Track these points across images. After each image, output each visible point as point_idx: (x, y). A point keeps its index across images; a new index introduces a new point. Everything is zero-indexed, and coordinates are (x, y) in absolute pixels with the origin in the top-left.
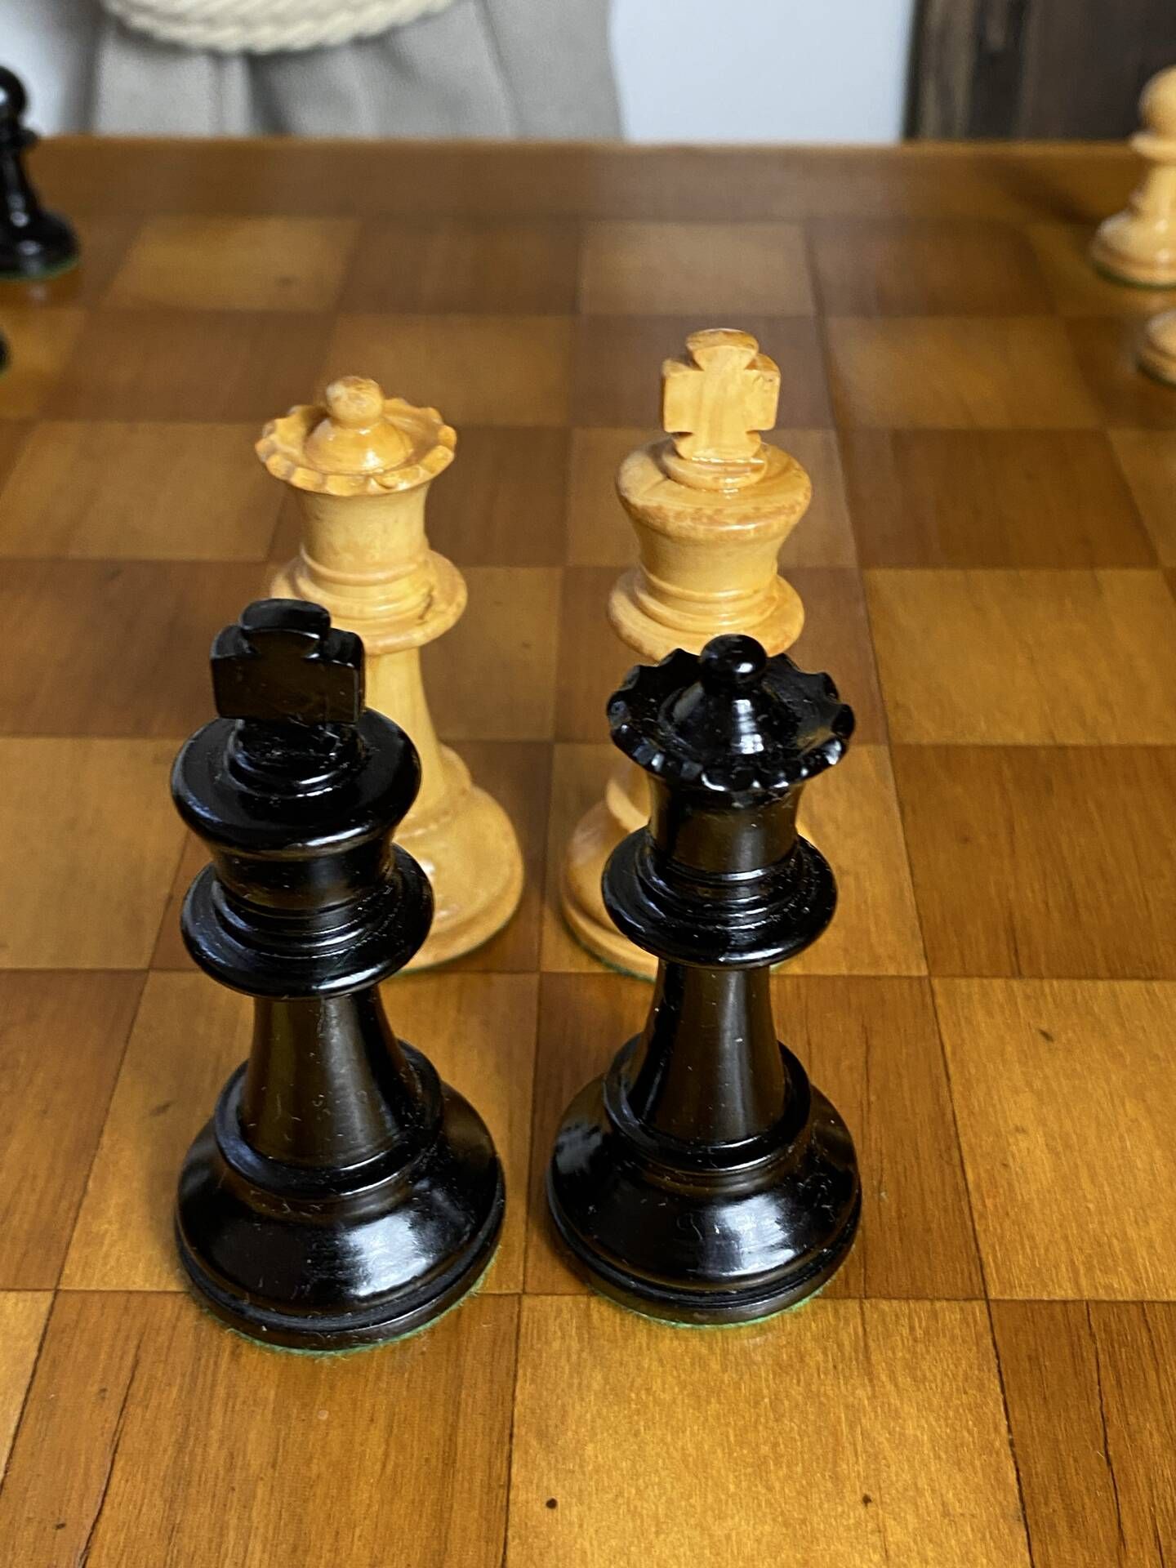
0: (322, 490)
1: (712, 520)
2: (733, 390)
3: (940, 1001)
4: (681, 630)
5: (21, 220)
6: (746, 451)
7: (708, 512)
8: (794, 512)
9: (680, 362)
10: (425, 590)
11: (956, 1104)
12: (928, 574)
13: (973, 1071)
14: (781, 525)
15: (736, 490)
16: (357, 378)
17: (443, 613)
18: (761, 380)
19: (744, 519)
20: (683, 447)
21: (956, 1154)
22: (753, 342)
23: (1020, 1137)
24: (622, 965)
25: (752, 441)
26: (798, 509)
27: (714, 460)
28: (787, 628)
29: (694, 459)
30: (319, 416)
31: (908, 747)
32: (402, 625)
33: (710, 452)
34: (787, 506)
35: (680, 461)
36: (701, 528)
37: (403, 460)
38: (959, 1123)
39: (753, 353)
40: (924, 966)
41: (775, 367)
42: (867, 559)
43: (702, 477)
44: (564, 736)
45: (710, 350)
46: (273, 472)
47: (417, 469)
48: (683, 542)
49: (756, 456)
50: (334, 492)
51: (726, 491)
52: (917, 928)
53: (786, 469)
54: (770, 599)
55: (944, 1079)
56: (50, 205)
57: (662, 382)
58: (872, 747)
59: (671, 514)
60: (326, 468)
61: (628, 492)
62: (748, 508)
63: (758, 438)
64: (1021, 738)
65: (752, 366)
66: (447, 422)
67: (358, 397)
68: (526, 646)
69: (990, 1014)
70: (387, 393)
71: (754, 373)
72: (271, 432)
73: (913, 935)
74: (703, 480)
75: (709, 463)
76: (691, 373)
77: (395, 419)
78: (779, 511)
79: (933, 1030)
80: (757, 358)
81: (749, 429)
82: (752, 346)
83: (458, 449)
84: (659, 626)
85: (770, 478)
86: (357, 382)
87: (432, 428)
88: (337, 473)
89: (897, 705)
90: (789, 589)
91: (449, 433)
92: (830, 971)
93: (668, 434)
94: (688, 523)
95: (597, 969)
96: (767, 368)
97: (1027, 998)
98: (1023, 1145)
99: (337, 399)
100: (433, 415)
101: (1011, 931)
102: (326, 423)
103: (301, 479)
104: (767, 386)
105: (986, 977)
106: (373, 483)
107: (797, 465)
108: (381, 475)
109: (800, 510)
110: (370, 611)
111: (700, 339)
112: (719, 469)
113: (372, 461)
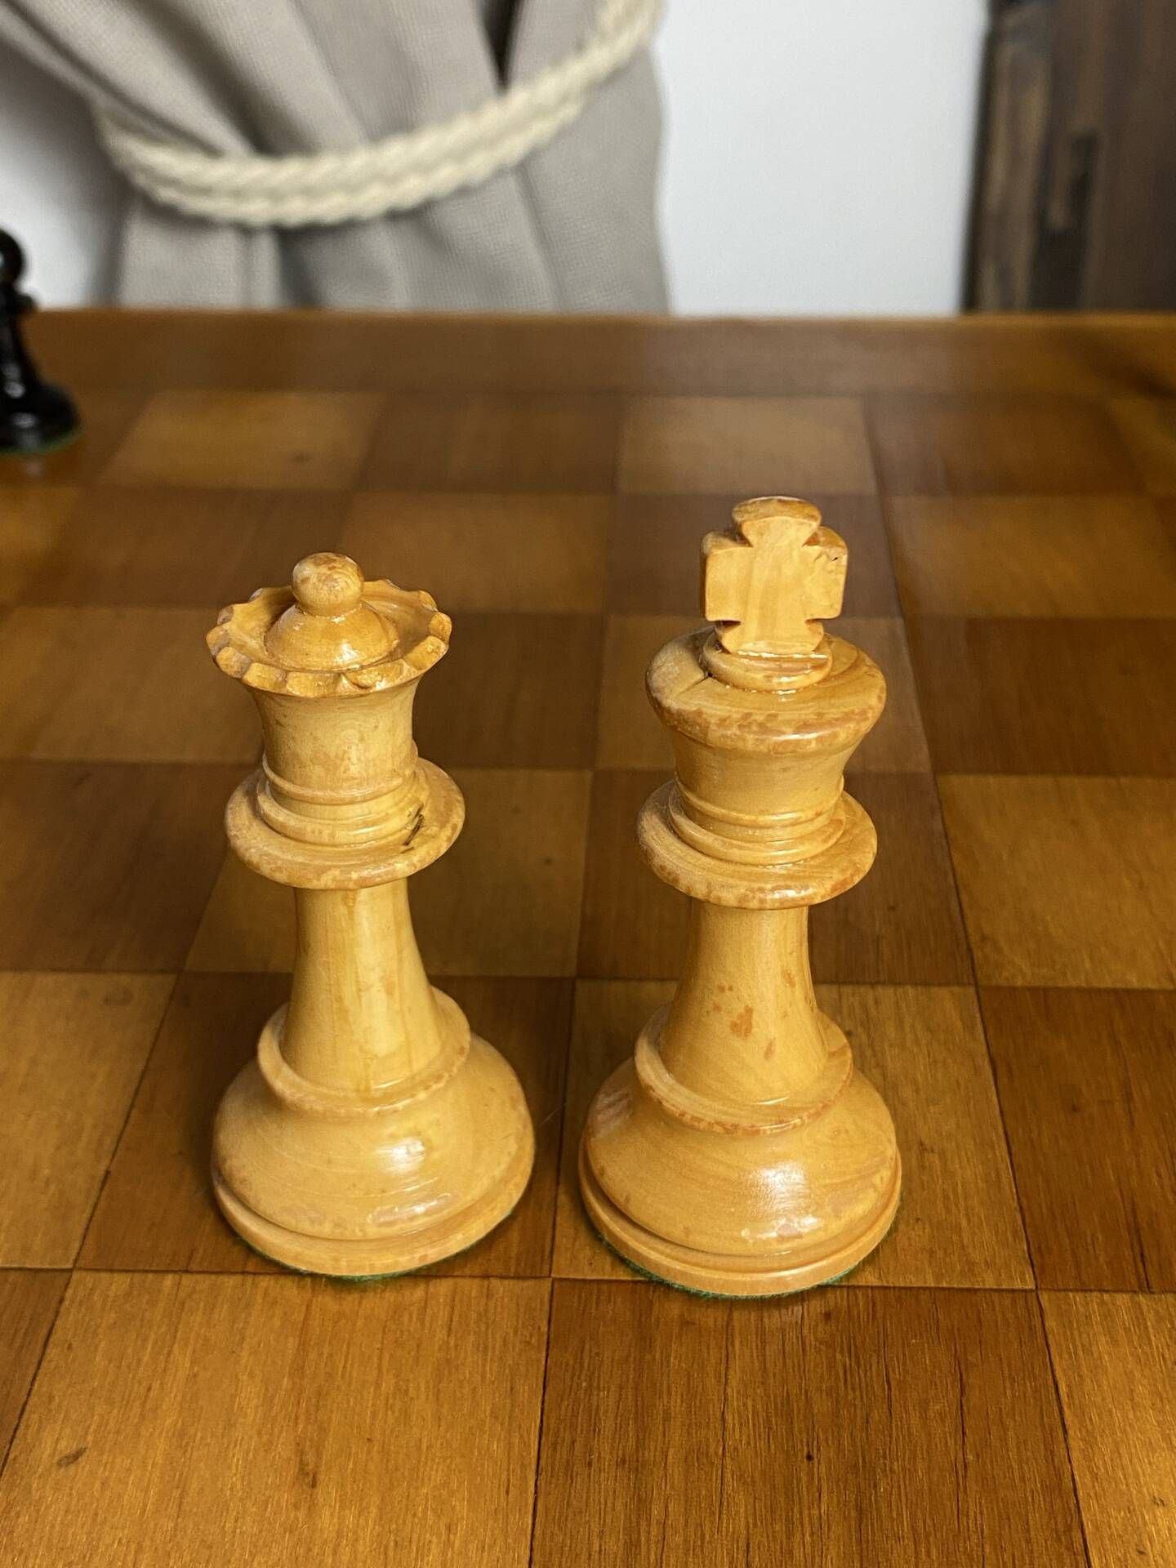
0: (283, 691)
1: (763, 728)
2: (788, 571)
3: (1051, 1323)
4: (728, 861)
5: (16, 390)
6: (805, 643)
7: (760, 718)
8: (866, 719)
9: (725, 536)
10: (412, 809)
11: (1075, 1464)
12: (1014, 782)
13: (1095, 1419)
14: (848, 735)
15: (794, 692)
16: (331, 555)
17: (434, 837)
18: (824, 558)
19: (805, 727)
20: (729, 639)
21: (1077, 1535)
22: (816, 513)
23: (1160, 1511)
24: (653, 1271)
25: (814, 632)
26: (870, 715)
27: (765, 655)
28: (856, 858)
29: (740, 653)
30: (286, 600)
31: (998, 988)
32: (382, 853)
33: (762, 645)
34: (857, 711)
35: (725, 656)
36: (750, 738)
37: (385, 654)
38: (1081, 1494)
39: (815, 525)
40: (1029, 1276)
41: (842, 543)
42: (941, 765)
43: (753, 675)
44: (589, 970)
45: (758, 523)
46: (223, 668)
47: (402, 665)
48: (730, 754)
49: (817, 650)
50: (296, 692)
51: (781, 693)
52: (1020, 1222)
53: (854, 666)
54: (835, 823)
55: (1060, 1431)
56: (49, 375)
57: (704, 561)
58: (956, 989)
59: (713, 721)
60: (288, 662)
61: (659, 692)
62: (808, 713)
63: (820, 628)
64: (1134, 981)
65: (812, 541)
66: (441, 610)
67: (329, 577)
68: (548, 861)
69: (1114, 1342)
70: (368, 575)
71: (816, 549)
72: (225, 621)
73: (1015, 1233)
74: (753, 678)
75: (759, 658)
76: (738, 550)
77: (377, 605)
78: (847, 718)
79: (1044, 1363)
80: (820, 533)
81: (809, 618)
82: (813, 517)
83: (453, 641)
84: (699, 855)
85: (837, 677)
86: (328, 561)
87: (424, 616)
88: (303, 670)
89: (984, 938)
90: (859, 810)
91: (443, 622)
92: (914, 1281)
93: (711, 623)
94: (734, 730)
95: (623, 1275)
96: (831, 543)
97: (1159, 1319)
98: (1163, 1523)
99: (305, 580)
100: (426, 600)
101: (1136, 1230)
102: (293, 609)
103: (256, 676)
104: (832, 565)
105: (1107, 1291)
106: (344, 681)
107: (869, 661)
108: (355, 671)
109: (873, 717)
110: (342, 836)
111: (749, 508)
112: (773, 665)
113: (347, 655)
